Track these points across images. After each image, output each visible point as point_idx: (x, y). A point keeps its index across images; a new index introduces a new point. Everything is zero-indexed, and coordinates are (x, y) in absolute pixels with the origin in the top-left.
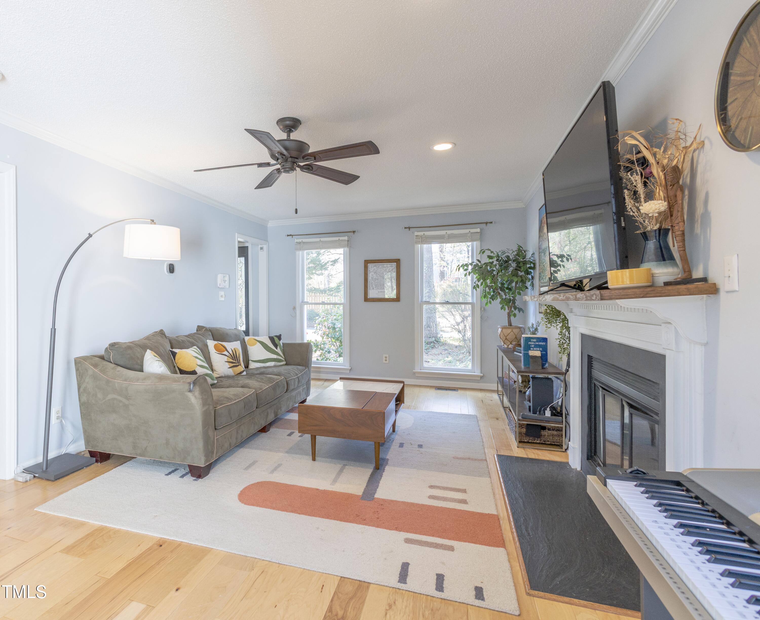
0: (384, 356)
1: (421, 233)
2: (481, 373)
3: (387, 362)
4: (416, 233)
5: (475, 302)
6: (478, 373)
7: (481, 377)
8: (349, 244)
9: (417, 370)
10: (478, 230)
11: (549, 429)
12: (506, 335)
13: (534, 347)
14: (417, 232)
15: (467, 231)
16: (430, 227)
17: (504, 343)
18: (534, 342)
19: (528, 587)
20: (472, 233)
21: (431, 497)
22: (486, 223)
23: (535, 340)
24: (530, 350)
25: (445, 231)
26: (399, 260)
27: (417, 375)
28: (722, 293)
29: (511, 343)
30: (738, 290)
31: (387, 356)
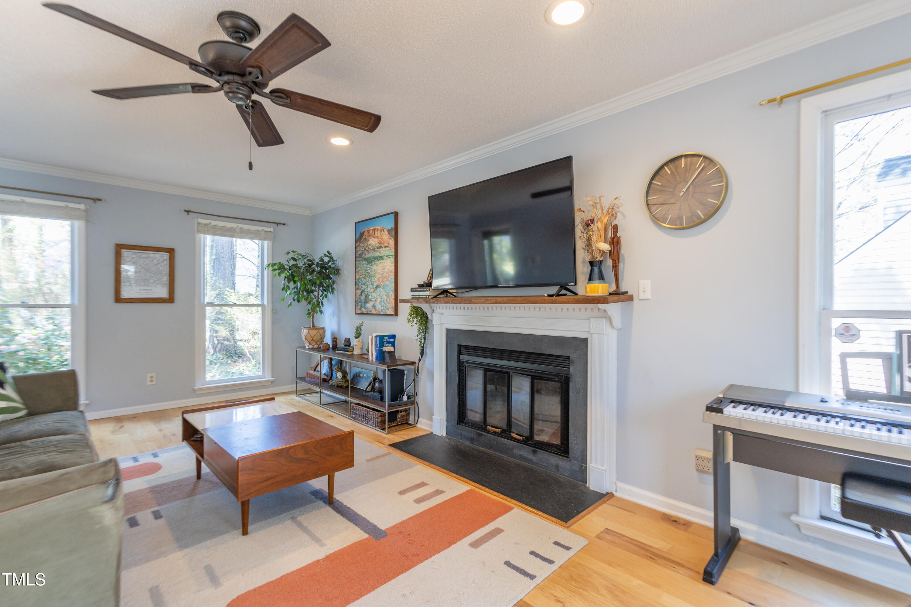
0: (149, 375)
1: (207, 221)
2: (272, 378)
3: (154, 383)
4: (200, 220)
5: (265, 303)
6: (268, 378)
7: (272, 382)
8: (88, 217)
9: (198, 386)
10: (272, 230)
11: (401, 412)
12: (312, 336)
13: (386, 344)
14: (202, 218)
15: (260, 228)
16: (218, 216)
17: (310, 344)
18: (387, 339)
19: (563, 523)
20: (266, 231)
21: (419, 501)
22: (277, 224)
23: (387, 338)
24: (384, 346)
25: (237, 225)
26: (173, 250)
27: (198, 393)
28: (635, 301)
29: (316, 344)
30: (650, 298)
31: (154, 374)
